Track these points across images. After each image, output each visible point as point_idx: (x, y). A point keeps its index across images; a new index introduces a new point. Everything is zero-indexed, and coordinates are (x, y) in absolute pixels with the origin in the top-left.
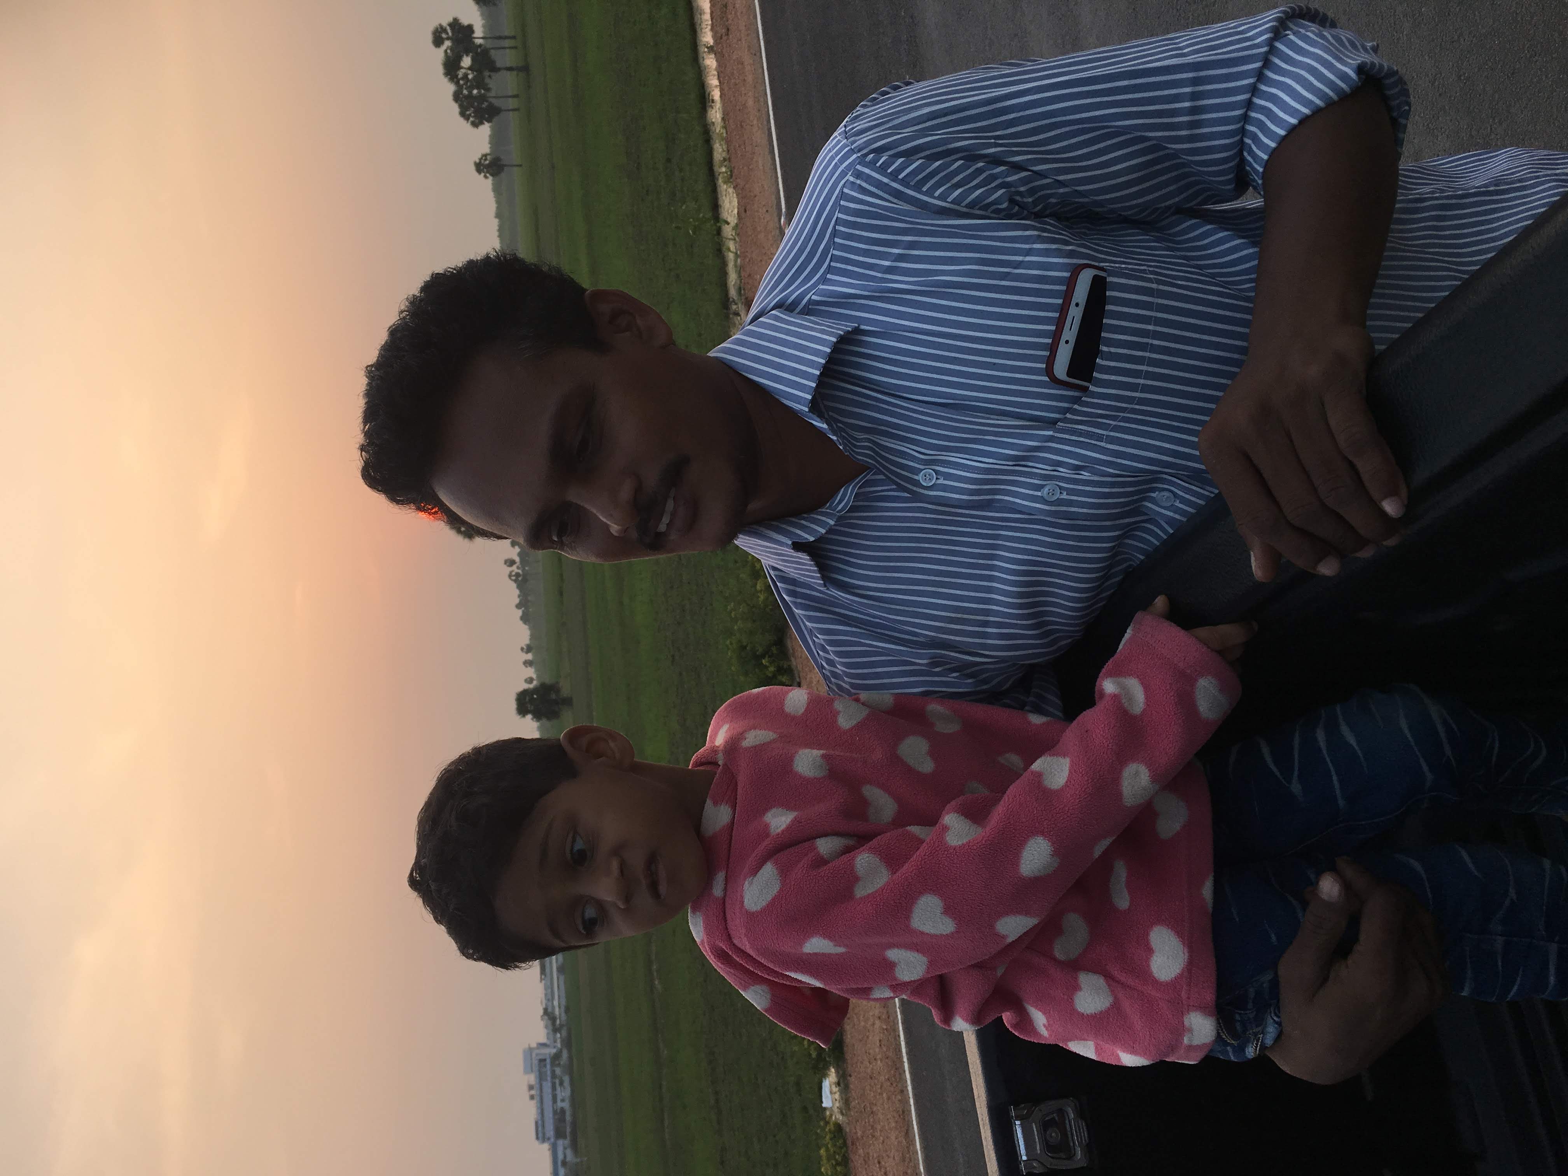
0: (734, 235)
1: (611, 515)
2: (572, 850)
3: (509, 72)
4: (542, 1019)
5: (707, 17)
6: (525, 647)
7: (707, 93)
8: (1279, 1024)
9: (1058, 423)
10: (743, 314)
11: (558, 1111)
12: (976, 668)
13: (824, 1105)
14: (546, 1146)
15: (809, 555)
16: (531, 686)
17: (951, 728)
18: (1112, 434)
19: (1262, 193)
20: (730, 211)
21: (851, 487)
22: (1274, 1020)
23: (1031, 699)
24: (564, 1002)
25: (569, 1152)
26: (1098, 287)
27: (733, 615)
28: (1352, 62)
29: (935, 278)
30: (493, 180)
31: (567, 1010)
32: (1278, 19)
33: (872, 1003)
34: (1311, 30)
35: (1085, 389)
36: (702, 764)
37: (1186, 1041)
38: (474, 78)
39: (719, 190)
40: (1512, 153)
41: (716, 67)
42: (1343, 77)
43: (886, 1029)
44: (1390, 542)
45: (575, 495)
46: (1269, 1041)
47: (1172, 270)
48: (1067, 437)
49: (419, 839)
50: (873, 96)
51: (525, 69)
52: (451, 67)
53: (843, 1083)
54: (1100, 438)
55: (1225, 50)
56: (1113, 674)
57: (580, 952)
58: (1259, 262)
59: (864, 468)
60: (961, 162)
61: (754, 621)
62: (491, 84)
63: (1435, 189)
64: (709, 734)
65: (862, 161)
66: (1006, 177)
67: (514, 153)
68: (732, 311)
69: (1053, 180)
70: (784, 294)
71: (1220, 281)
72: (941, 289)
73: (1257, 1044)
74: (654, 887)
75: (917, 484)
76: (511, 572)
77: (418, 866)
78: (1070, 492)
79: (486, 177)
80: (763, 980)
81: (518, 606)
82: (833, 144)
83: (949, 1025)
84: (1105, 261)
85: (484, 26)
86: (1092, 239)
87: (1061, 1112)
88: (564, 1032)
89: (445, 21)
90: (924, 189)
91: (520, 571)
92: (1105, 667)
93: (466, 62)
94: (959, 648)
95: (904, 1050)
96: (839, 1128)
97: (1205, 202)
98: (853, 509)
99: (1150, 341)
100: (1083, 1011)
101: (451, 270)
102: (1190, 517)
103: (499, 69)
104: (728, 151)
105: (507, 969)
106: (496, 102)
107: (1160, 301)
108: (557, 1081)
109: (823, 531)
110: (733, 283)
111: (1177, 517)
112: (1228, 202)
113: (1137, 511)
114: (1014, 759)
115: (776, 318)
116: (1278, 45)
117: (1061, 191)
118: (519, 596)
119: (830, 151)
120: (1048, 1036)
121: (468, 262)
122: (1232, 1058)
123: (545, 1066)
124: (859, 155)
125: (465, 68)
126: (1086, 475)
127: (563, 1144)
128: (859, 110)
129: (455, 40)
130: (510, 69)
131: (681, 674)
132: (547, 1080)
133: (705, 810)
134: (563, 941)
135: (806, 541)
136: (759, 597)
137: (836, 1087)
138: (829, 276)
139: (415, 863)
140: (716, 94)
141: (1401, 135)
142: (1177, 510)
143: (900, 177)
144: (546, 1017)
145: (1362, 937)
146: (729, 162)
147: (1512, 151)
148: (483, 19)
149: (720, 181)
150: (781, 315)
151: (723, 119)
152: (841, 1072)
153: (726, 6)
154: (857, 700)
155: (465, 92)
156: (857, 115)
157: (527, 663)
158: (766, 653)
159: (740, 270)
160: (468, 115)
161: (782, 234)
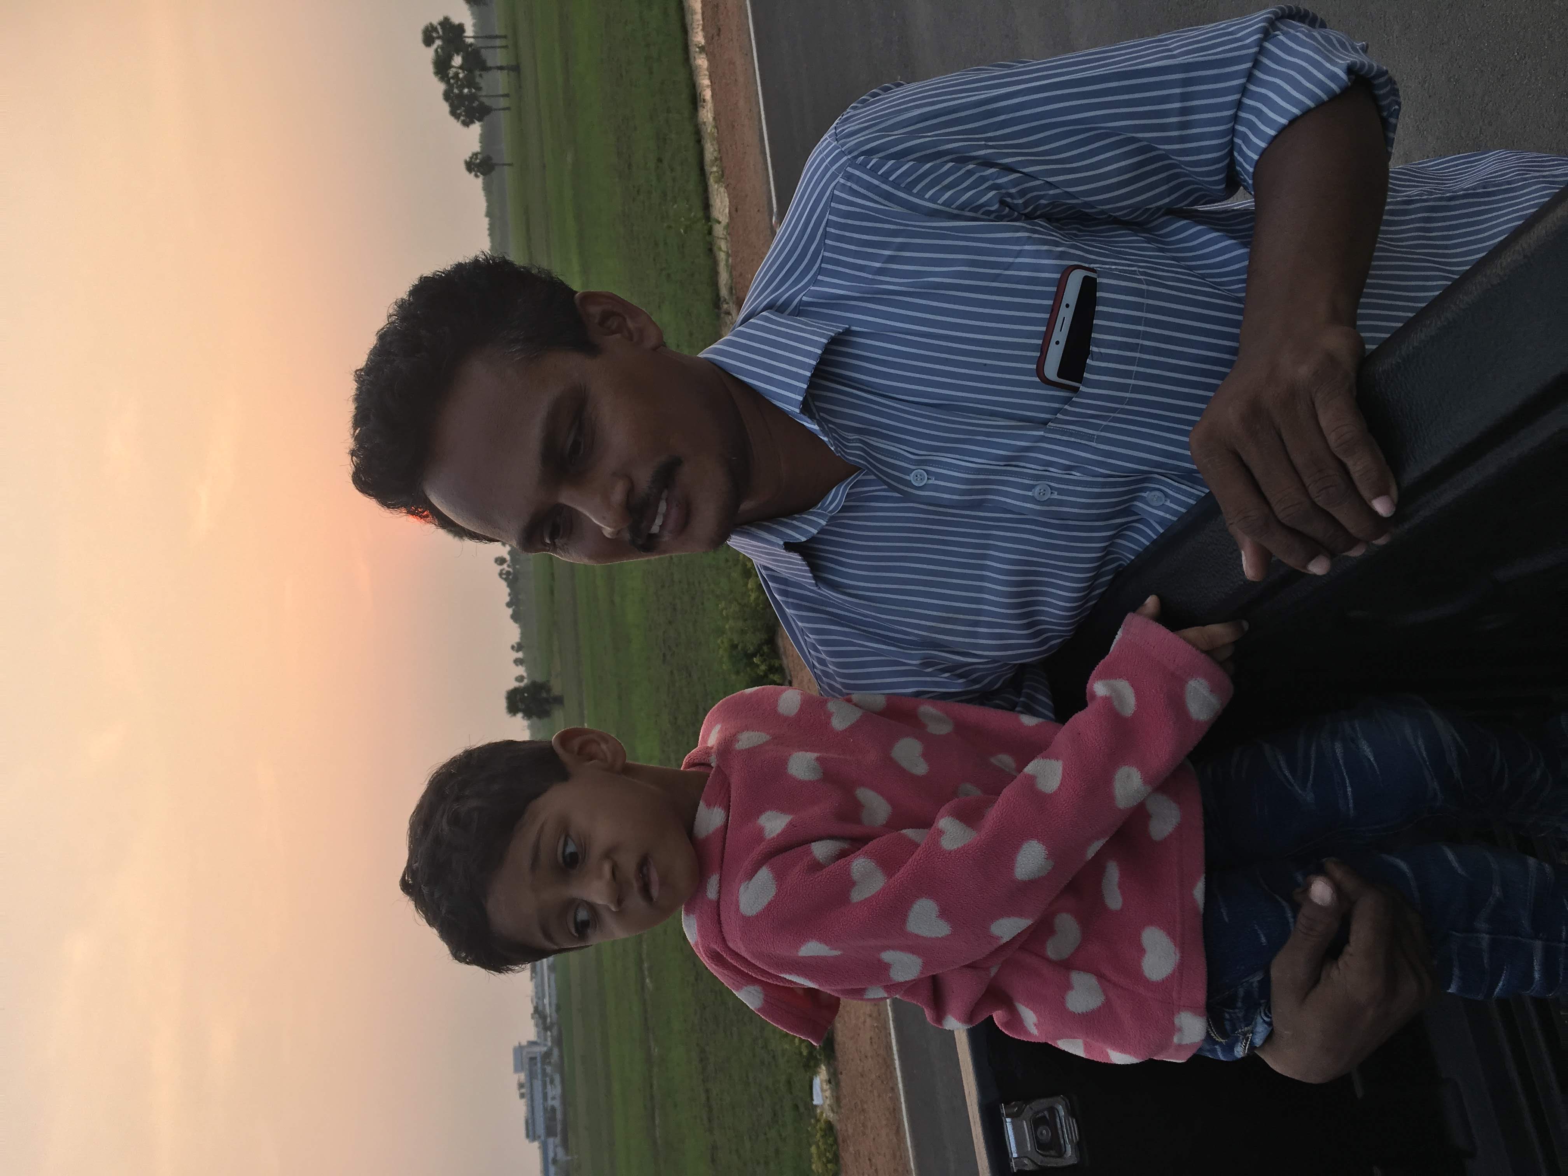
0: (725, 234)
1: (604, 518)
2: (564, 851)
3: (499, 71)
4: (532, 1018)
5: (699, 16)
6: (516, 646)
7: (698, 94)
8: (1270, 1024)
9: (1050, 424)
10: (734, 312)
11: (549, 1108)
12: (967, 668)
13: (815, 1103)
14: (536, 1144)
15: (801, 555)
16: (522, 684)
17: (941, 729)
18: (1103, 434)
19: (1253, 193)
20: (721, 210)
21: (843, 487)
22: (1264, 1020)
23: (1022, 699)
24: (554, 1001)
25: (560, 1152)
26: (1089, 287)
27: (724, 613)
28: (1341, 62)
29: (926, 279)
30: (484, 179)
31: (558, 1008)
32: (1267, 20)
33: (864, 1003)
34: (1301, 30)
35: (1075, 390)
36: (694, 765)
37: (1176, 1040)
38: (465, 77)
39: (710, 190)
40: (1499, 156)
41: (708, 67)
42: (1333, 77)
43: (877, 1026)
44: (1381, 541)
45: (567, 498)
46: (1258, 1041)
47: (1163, 271)
48: (1058, 437)
49: (411, 842)
50: (863, 97)
51: (515, 69)
52: (441, 67)
53: (834, 1080)
54: (1090, 438)
55: (1215, 51)
56: (1104, 676)
57: (571, 953)
58: (1249, 262)
59: (855, 469)
60: (951, 164)
61: (745, 620)
62: (482, 83)
63: (1424, 191)
64: (701, 734)
65: (852, 163)
66: (996, 178)
67: (505, 152)
68: (723, 310)
69: (1042, 182)
70: (773, 296)
71: (1210, 282)
72: (932, 291)
73: (1246, 1044)
74: (645, 890)
75: (909, 484)
76: (501, 570)
77: (410, 870)
78: (1061, 492)
79: (476, 176)
80: (754, 981)
81: (509, 605)
82: (823, 146)
83: (941, 1024)
84: (1095, 261)
85: (474, 25)
86: (1082, 240)
87: (1052, 1111)
88: (555, 1031)
89: (436, 19)
90: (915, 191)
91: (510, 570)
92: (1096, 668)
93: (457, 61)
94: (949, 647)
95: (895, 1048)
96: (830, 1127)
97: (1196, 202)
98: (845, 509)
99: (1140, 342)
100: (1074, 1010)
101: (440, 274)
102: (1182, 517)
103: (490, 69)
104: (720, 150)
105: (500, 972)
106: (487, 102)
107: (1151, 302)
108: (548, 1080)
109: (815, 531)
110: (724, 282)
111: (1168, 516)
112: (1219, 201)
113: (1128, 511)
114: (1005, 760)
115: (767, 319)
116: (1267, 45)
117: (1051, 192)
118: (510, 595)
119: (820, 152)
120: (1037, 1034)
121: (456, 265)
122: (1222, 1058)
123: (536, 1064)
124: (849, 157)
125: (455, 67)
126: (1077, 475)
127: (554, 1141)
128: (849, 112)
129: (447, 41)
130: (501, 68)
131: (672, 672)
132: (537, 1079)
133: (698, 812)
134: (557, 944)
135: (798, 541)
136: (750, 596)
137: (827, 1085)
138: (820, 277)
139: (407, 867)
140: (708, 94)
141: (1391, 135)
142: (1168, 510)
143: (891, 179)
144: (537, 1016)
145: (1353, 938)
146: (721, 161)
147: (1502, 153)
148: (474, 18)
149: (711, 181)
150: (774, 317)
151: (714, 119)
152: (832, 1070)
153: (717, 6)
154: (849, 701)
155: (456, 91)
156: (847, 117)
157: (518, 662)
158: (758, 652)
159: (731, 269)
160: (459, 114)
161: (774, 233)
